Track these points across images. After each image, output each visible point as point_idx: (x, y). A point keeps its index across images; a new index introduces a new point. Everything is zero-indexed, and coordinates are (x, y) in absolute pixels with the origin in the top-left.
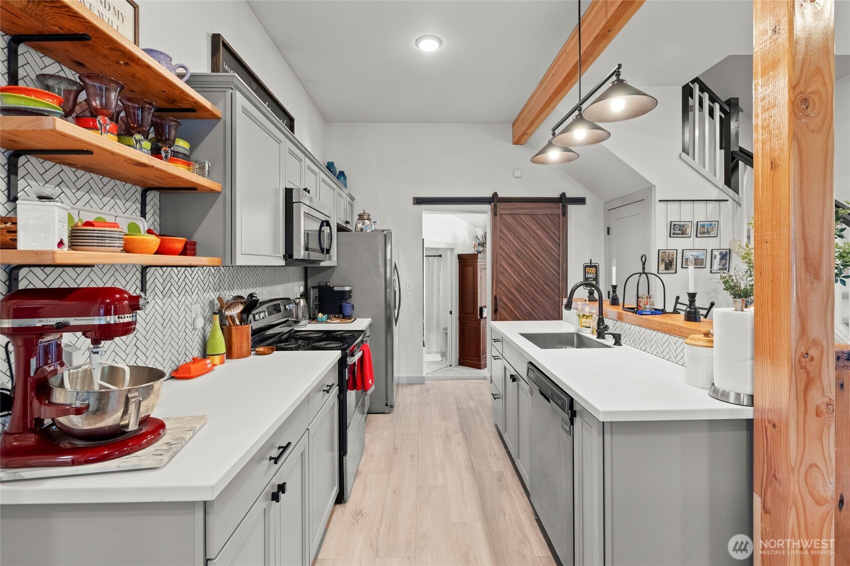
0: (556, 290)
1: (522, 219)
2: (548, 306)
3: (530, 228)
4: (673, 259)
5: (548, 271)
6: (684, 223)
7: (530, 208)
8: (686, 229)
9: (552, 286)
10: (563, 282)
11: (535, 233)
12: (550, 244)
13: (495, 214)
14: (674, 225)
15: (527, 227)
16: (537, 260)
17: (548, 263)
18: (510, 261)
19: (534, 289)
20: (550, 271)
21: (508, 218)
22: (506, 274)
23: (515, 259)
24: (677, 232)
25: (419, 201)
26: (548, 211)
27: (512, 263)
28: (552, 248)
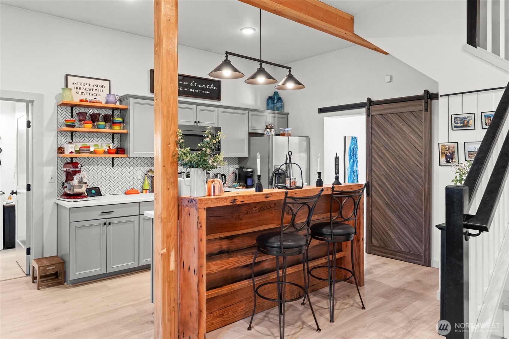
0: (420, 180)
1: (389, 118)
2: (412, 194)
3: (397, 125)
4: (454, 152)
5: (412, 162)
6: (466, 116)
7: (396, 108)
8: (468, 122)
9: (416, 176)
10: (425, 173)
11: (401, 129)
12: (414, 138)
13: (368, 115)
14: (455, 118)
15: (394, 125)
16: (402, 153)
17: (413, 155)
18: (380, 154)
19: (400, 177)
20: (414, 162)
21: (378, 118)
22: (377, 164)
23: (384, 151)
24: (459, 125)
25: (321, 111)
26: (411, 109)
27: (382, 155)
28: (416, 142)
